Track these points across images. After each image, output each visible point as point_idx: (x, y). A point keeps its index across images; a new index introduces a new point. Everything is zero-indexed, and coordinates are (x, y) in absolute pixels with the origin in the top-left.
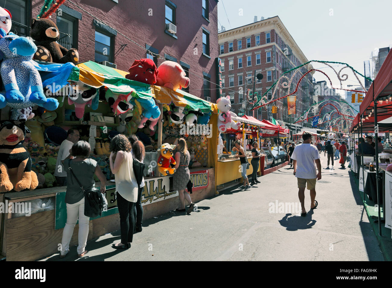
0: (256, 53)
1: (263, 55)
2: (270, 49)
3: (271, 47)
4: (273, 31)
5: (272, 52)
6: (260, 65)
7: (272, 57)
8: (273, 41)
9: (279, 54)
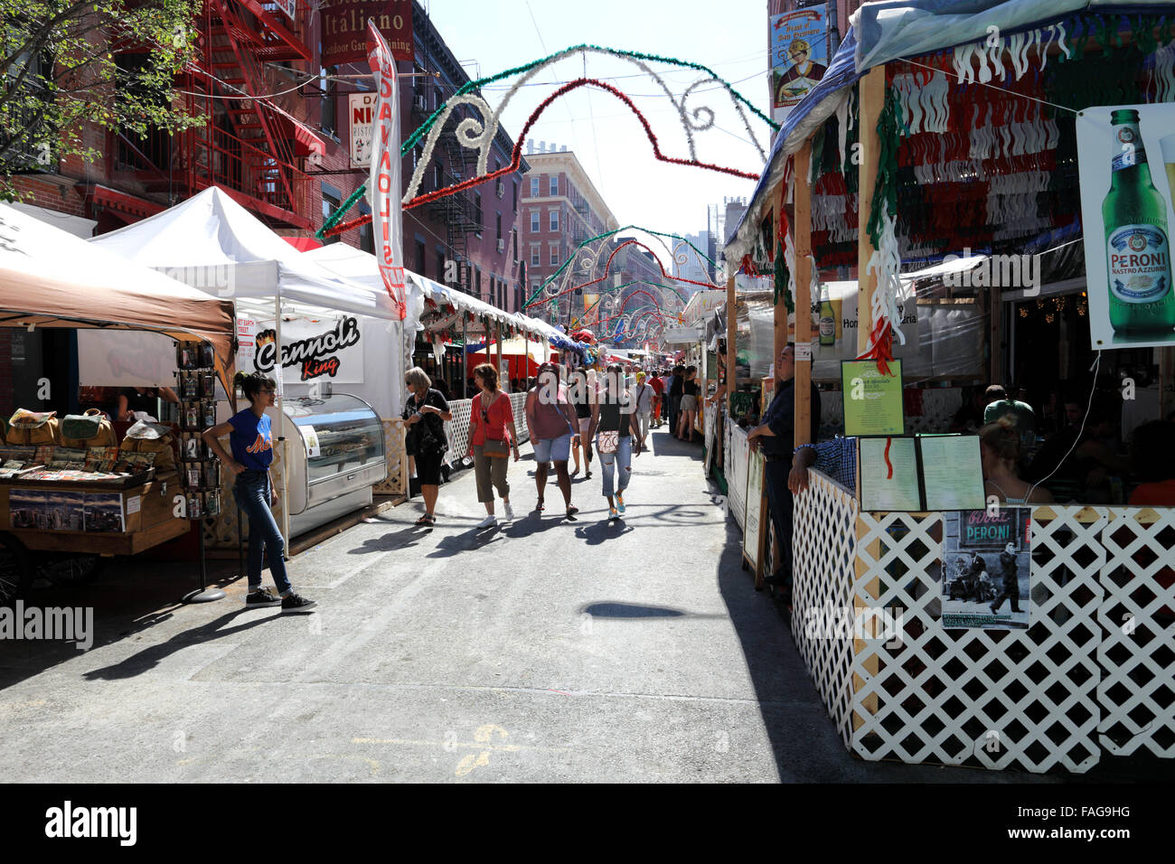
0: (531, 210)
1: (545, 216)
2: (558, 208)
3: (559, 203)
4: (562, 175)
5: (561, 213)
6: (538, 234)
7: (560, 222)
8: (562, 194)
9: (571, 214)
